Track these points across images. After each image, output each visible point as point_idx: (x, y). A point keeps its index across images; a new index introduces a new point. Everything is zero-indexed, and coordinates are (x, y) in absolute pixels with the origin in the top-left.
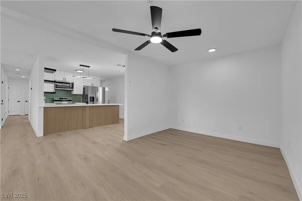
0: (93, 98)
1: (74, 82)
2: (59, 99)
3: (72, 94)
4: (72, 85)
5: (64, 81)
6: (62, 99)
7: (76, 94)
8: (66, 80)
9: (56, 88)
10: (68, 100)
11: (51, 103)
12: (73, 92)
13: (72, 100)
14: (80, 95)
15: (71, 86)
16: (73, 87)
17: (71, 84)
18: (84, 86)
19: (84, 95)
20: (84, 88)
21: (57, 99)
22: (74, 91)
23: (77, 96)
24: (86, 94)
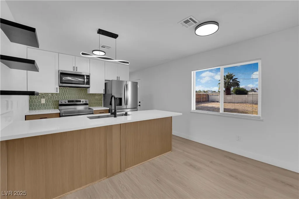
0: (120, 99)
1: (90, 74)
2: (67, 103)
3: (88, 93)
4: (87, 78)
5: (75, 72)
6: (72, 101)
7: (94, 94)
8: (77, 71)
9: (61, 85)
10: (82, 103)
11: (55, 108)
12: (89, 90)
13: (88, 102)
14: (101, 94)
15: (86, 81)
16: (89, 83)
17: (85, 77)
18: (105, 80)
19: (106, 95)
20: (105, 83)
21: (64, 103)
22: (90, 88)
23: (95, 96)
24: (109, 92)
